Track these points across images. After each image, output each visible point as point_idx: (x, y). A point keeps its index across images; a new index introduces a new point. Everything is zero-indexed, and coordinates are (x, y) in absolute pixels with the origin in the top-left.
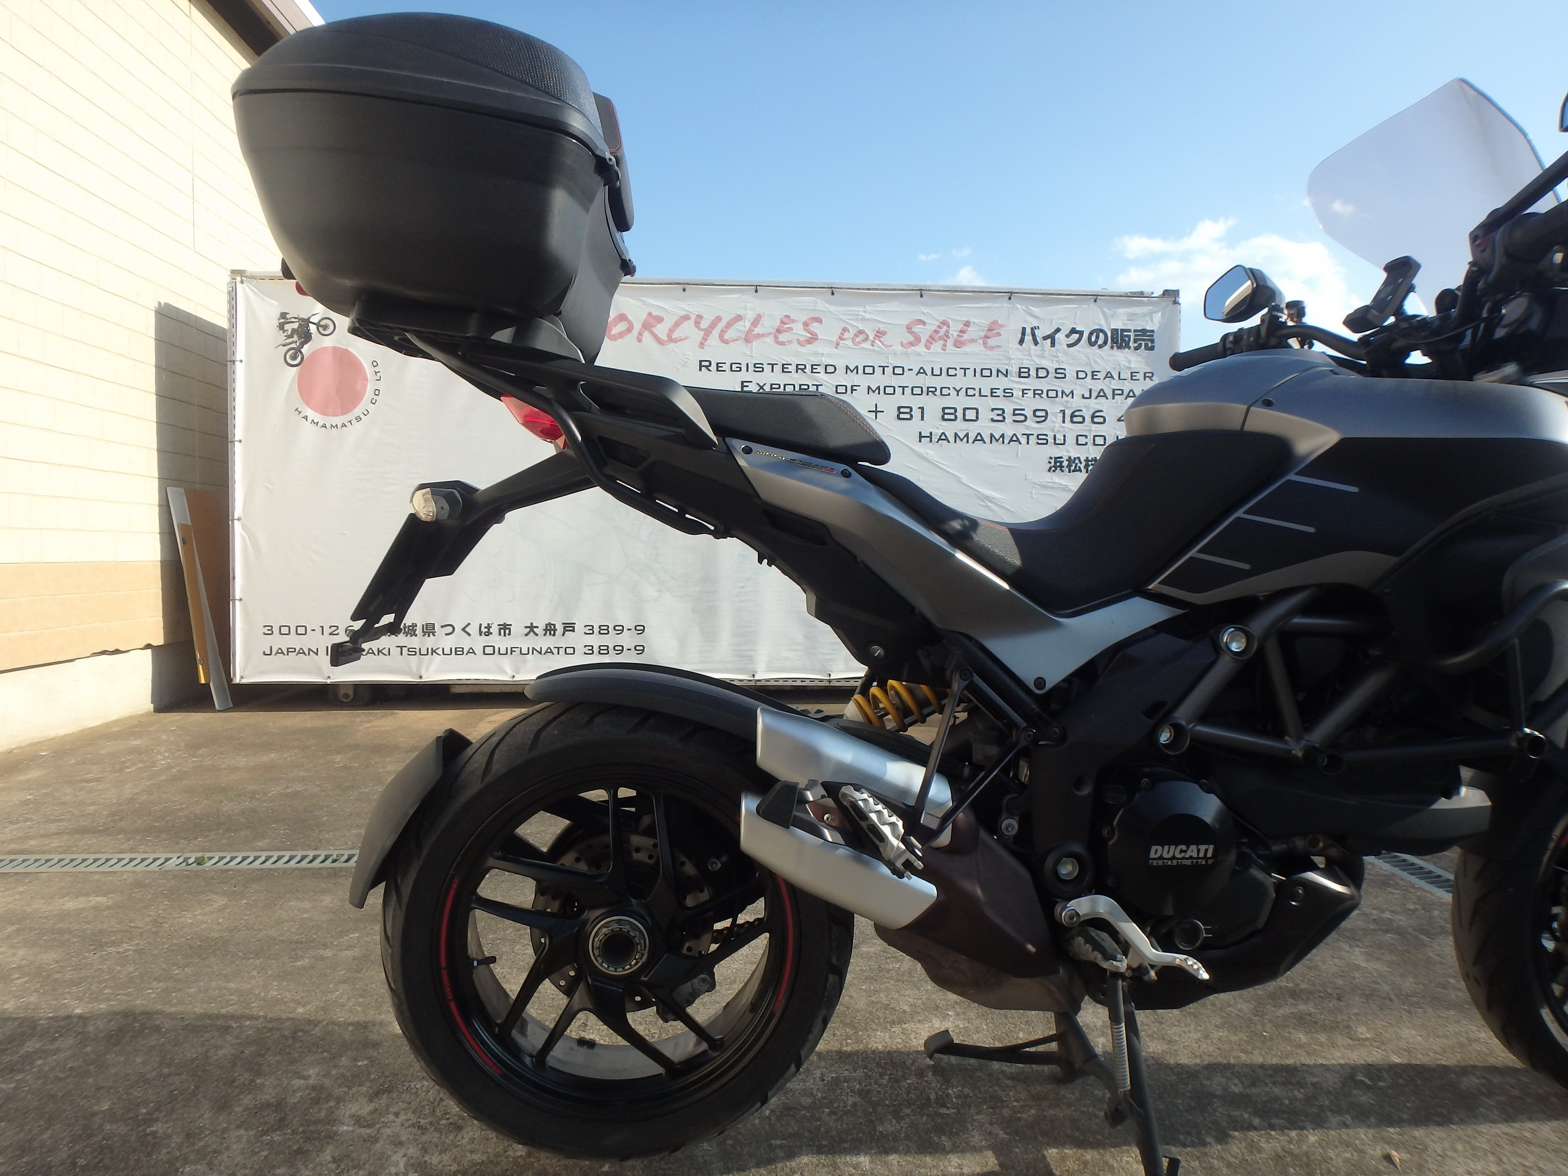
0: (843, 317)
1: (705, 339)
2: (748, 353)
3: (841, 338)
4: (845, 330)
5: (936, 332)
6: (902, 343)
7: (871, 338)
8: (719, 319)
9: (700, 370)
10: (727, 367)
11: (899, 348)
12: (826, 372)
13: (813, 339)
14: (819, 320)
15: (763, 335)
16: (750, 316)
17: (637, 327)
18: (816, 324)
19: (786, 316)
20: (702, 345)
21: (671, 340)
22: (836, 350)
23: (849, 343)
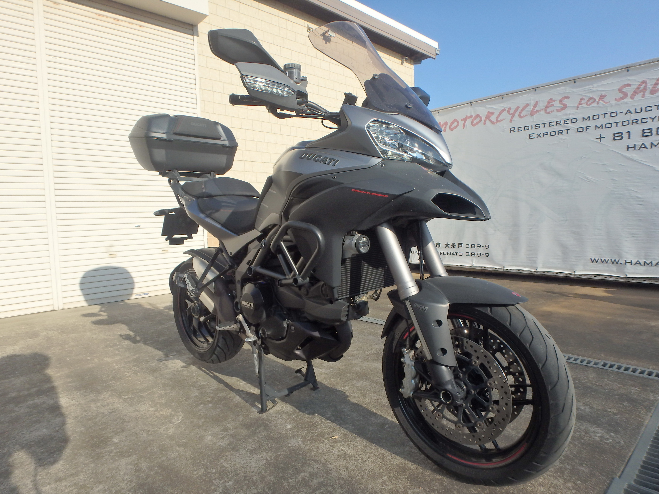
0: (581, 93)
1: (512, 118)
2: (532, 120)
3: (580, 104)
4: (582, 99)
5: (638, 88)
6: (616, 100)
7: (597, 100)
8: (518, 107)
9: (511, 132)
10: (522, 129)
11: (614, 102)
12: (572, 123)
13: (565, 107)
14: (567, 97)
15: (540, 111)
16: (533, 103)
17: (484, 118)
18: (566, 100)
19: (551, 99)
20: (511, 121)
21: (498, 121)
22: (577, 111)
23: (584, 105)
